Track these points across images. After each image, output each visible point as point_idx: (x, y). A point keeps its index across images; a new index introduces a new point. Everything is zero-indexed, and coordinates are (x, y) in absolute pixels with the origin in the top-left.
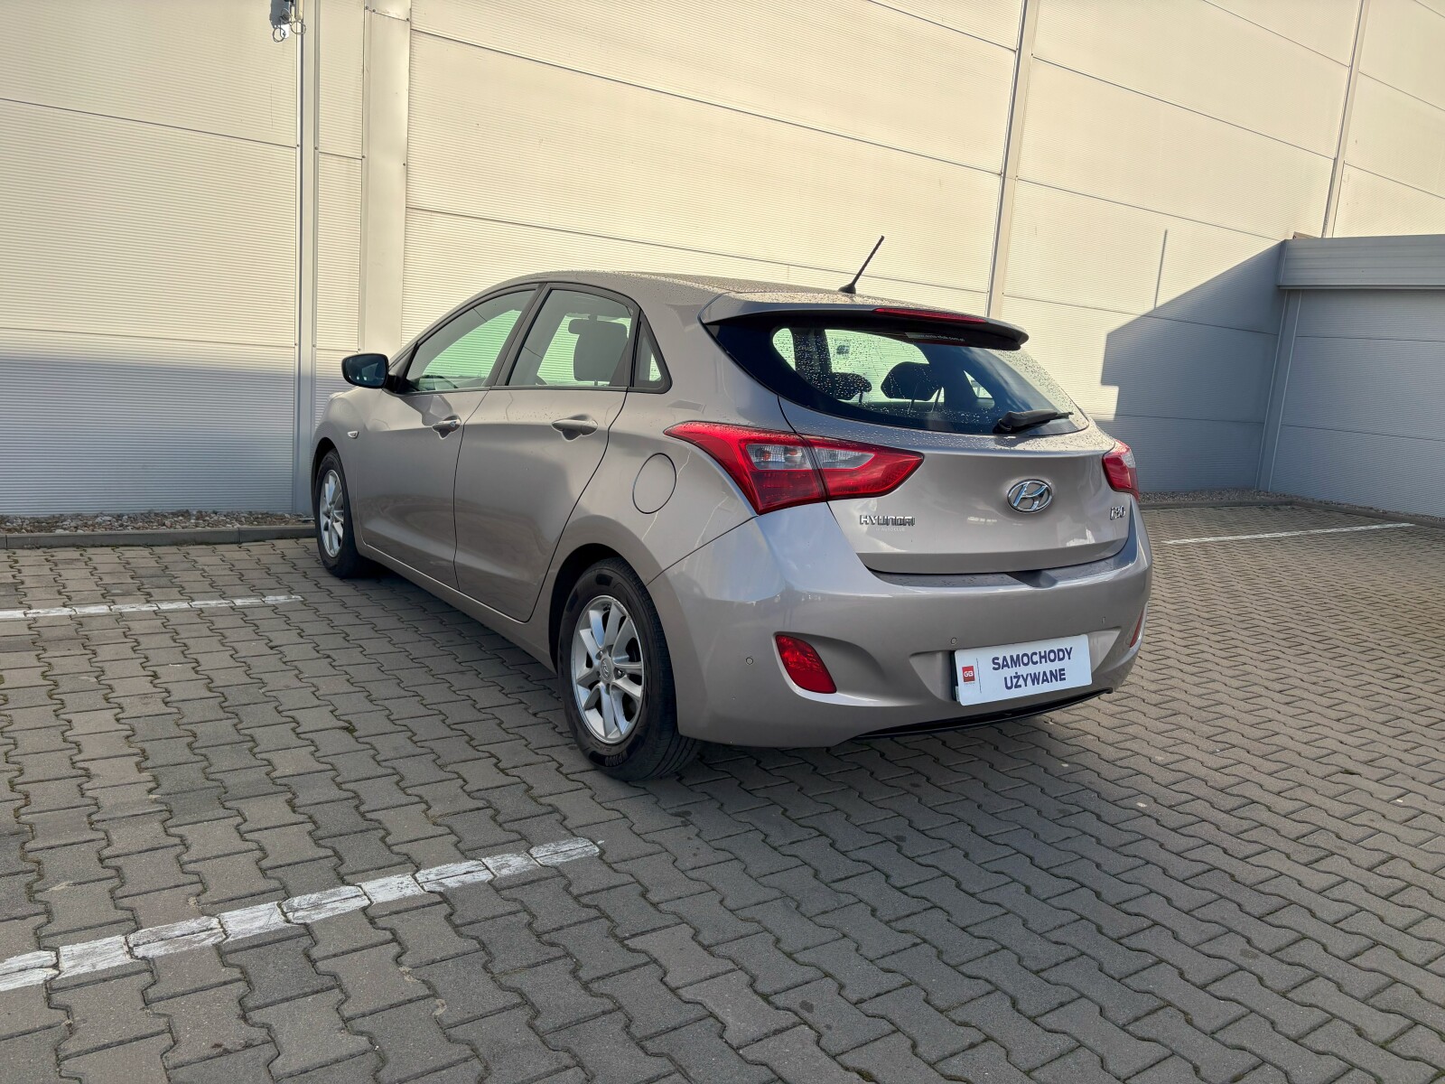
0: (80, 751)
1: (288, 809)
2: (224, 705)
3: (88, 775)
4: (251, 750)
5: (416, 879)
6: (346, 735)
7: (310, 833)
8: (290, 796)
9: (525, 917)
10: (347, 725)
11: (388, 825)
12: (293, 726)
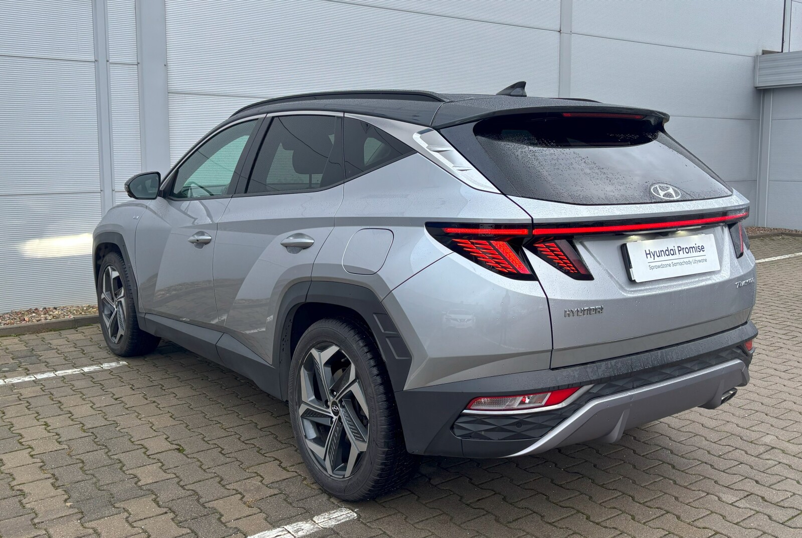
0: (14, 479)
1: (154, 505)
2: (96, 440)
3: (23, 494)
4: (121, 469)
7: (173, 519)
8: (154, 496)
10: (178, 447)
11: (220, 510)
12: (143, 450)
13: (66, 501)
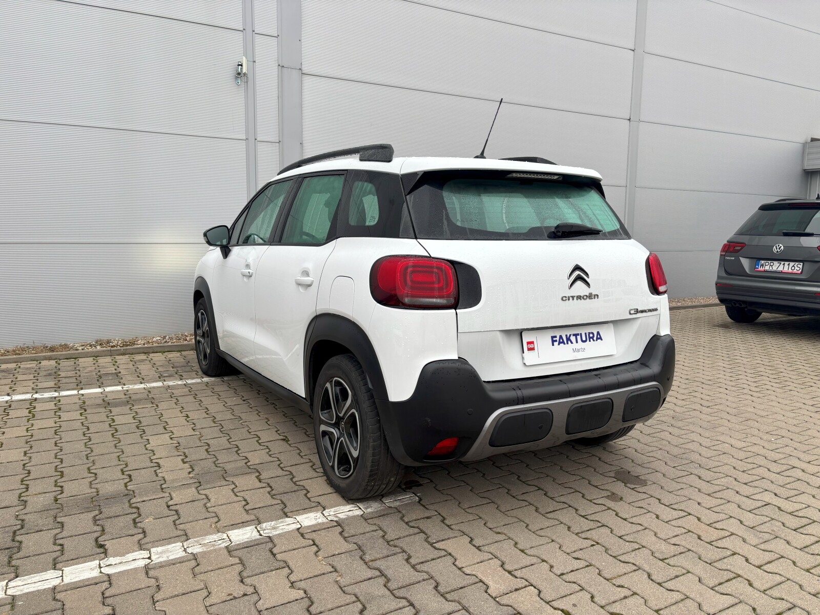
0: (154, 454)
1: (257, 480)
2: (222, 430)
3: (159, 466)
4: (237, 452)
5: (323, 515)
6: (284, 443)
7: (269, 493)
8: (258, 474)
9: (381, 533)
10: (284, 438)
11: (308, 488)
12: (257, 439)
13: (189, 473)
